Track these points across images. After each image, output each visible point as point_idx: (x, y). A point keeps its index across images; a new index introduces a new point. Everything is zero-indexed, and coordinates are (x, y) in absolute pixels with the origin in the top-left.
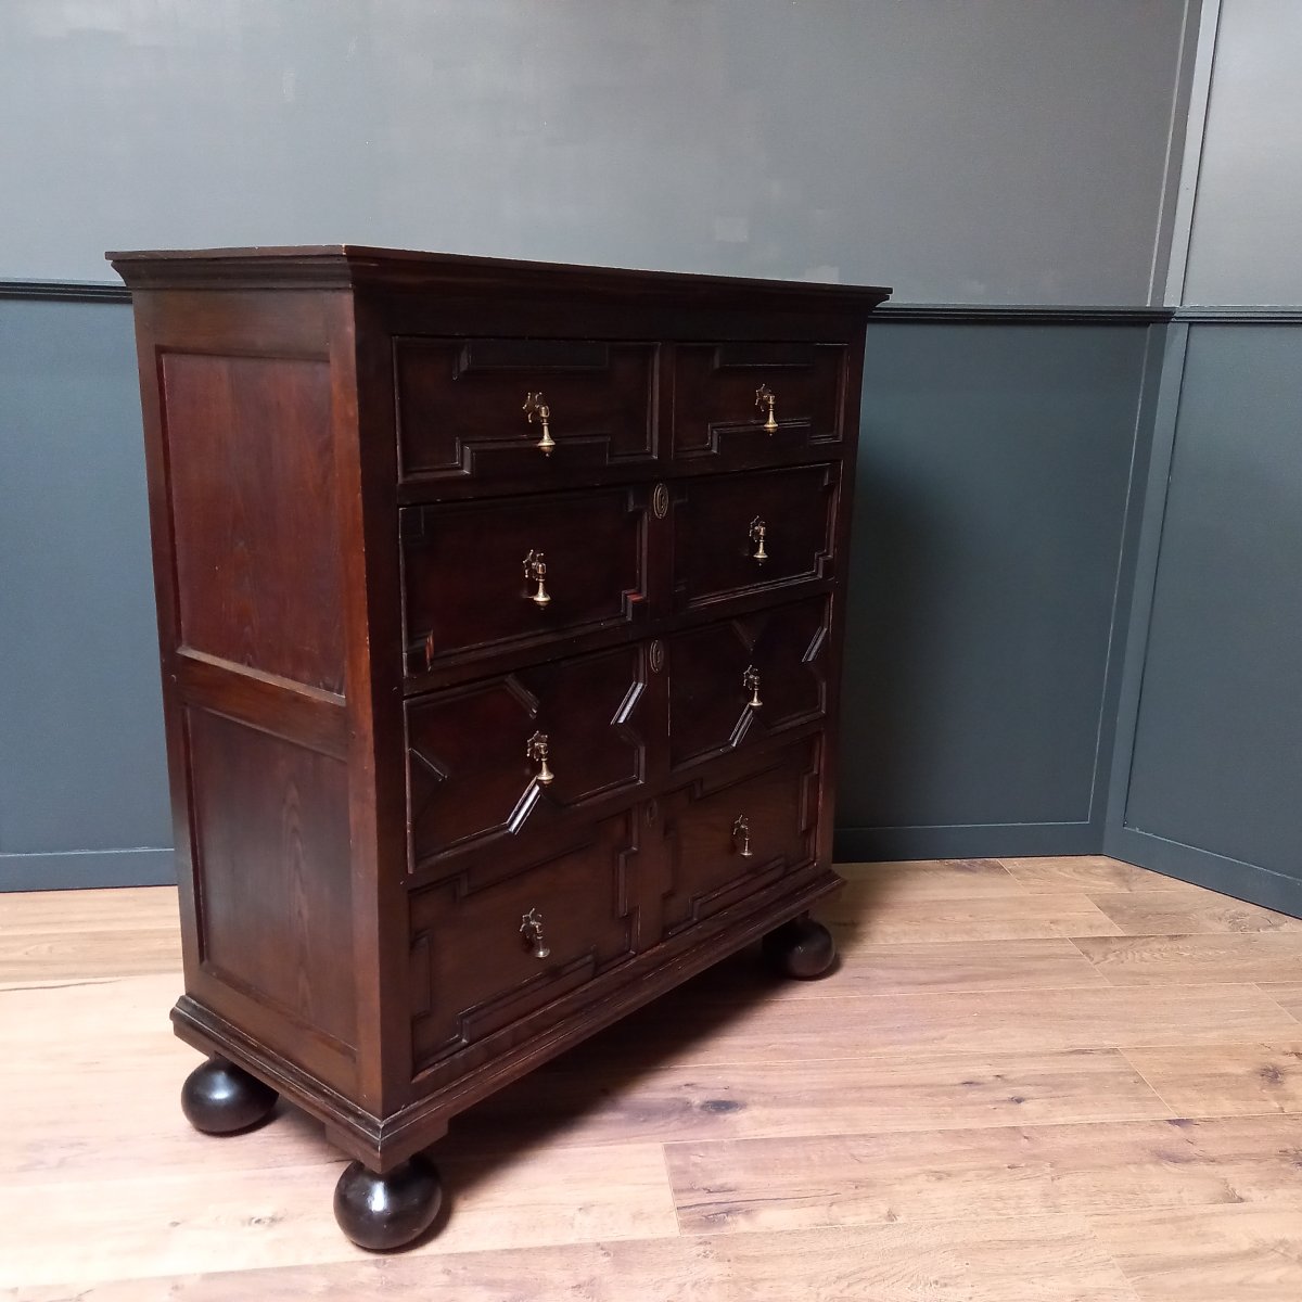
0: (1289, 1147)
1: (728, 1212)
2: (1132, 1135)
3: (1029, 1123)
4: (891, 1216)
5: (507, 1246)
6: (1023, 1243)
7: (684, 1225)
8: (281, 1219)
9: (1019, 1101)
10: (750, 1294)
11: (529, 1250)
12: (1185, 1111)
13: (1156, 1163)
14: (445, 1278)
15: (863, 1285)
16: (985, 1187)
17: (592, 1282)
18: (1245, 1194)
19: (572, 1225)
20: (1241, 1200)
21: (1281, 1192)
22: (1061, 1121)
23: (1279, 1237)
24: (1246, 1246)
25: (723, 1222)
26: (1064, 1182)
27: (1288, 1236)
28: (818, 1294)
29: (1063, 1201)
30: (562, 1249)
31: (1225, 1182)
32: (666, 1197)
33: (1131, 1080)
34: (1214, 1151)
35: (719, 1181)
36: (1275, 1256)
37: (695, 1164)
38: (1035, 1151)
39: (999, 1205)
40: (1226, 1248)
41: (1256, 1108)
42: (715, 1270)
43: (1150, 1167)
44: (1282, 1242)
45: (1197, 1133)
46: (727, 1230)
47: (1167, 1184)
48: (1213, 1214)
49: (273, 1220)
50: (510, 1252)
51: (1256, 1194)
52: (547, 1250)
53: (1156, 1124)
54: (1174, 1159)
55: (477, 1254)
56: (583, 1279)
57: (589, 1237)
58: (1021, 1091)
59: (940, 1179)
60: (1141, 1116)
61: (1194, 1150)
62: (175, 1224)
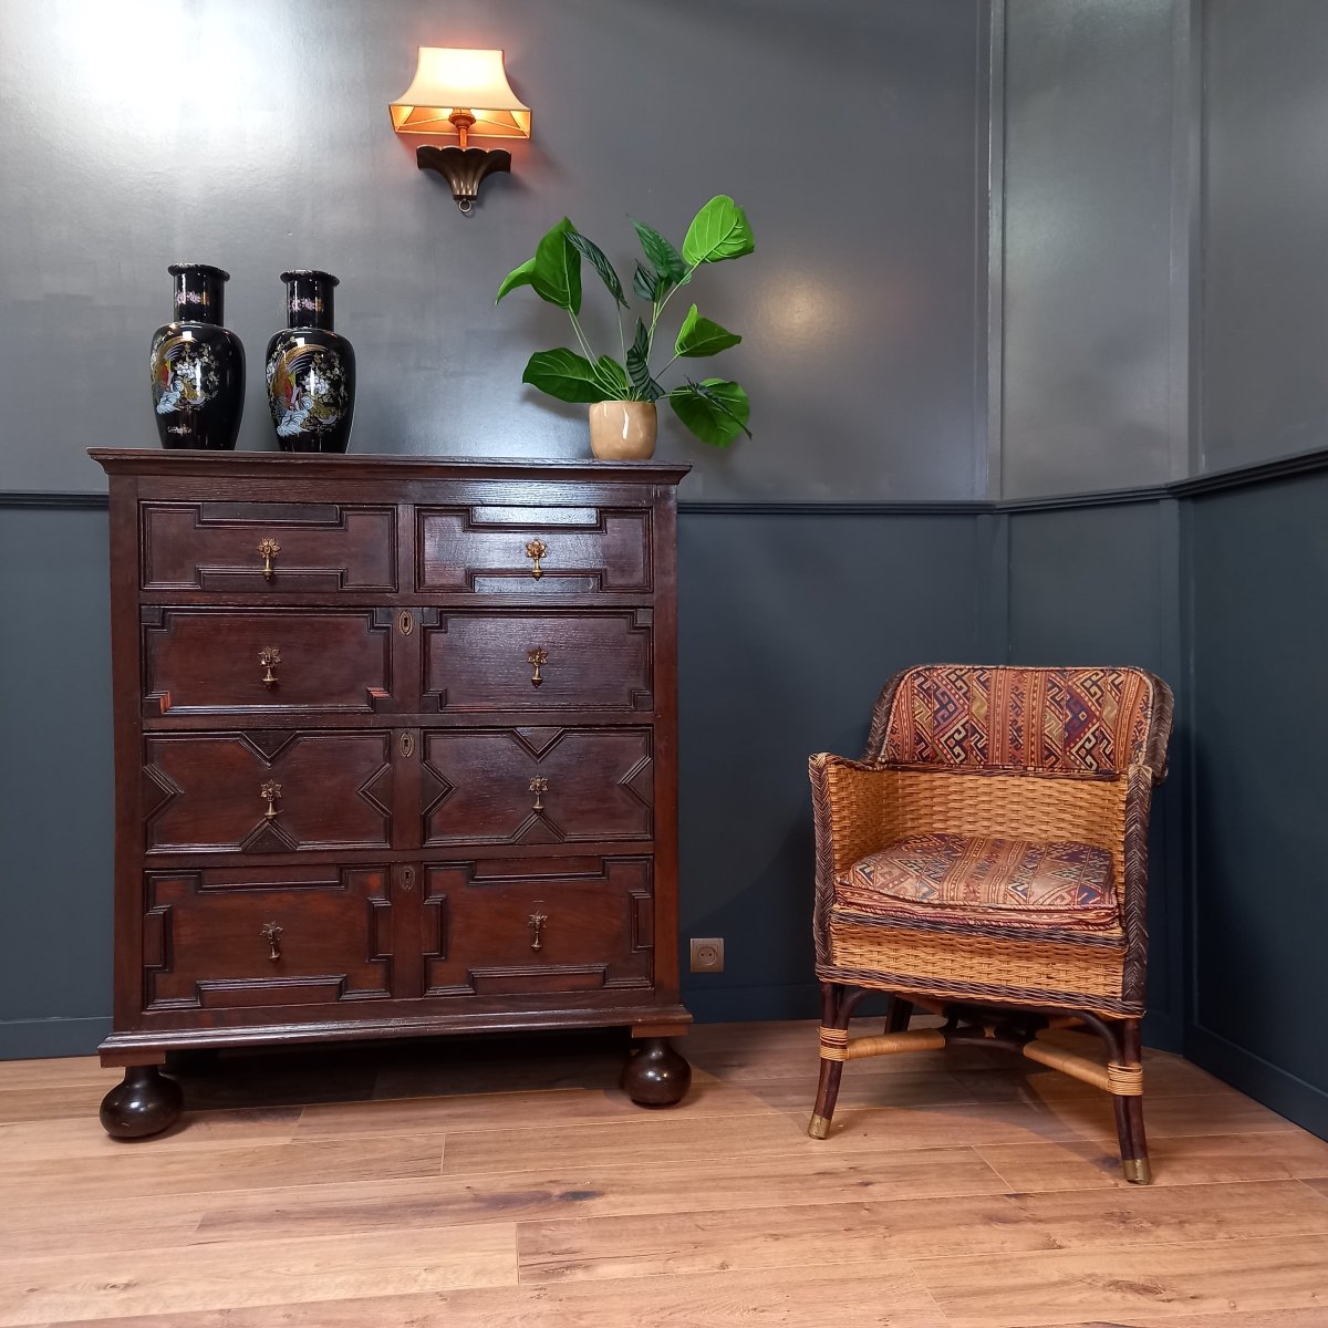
0: (1116, 1210)
1: (567, 1268)
2: (966, 1206)
3: (872, 1200)
4: (723, 1266)
5: (349, 1296)
6: (844, 1281)
7: (521, 1278)
8: (135, 1285)
9: (867, 1184)
10: (574, 1322)
11: (370, 1299)
12: (1023, 1188)
13: (987, 1224)
14: (286, 1320)
15: (683, 1313)
16: (818, 1244)
17: (425, 1318)
18: (1064, 1243)
19: (416, 1281)
20: (1060, 1247)
21: (1098, 1242)
22: (904, 1197)
23: (1090, 1272)
24: (1055, 1278)
25: (562, 1274)
26: (895, 1239)
27: (1097, 1271)
28: (640, 1321)
29: (890, 1251)
30: (402, 1297)
31: (1049, 1236)
32: (512, 1259)
33: (978, 1167)
34: (1041, 1214)
35: (564, 1247)
36: (1081, 1285)
37: (544, 1236)
38: (874, 1218)
39: (829, 1256)
40: (1037, 1280)
41: (1089, 1186)
42: (545, 1306)
43: (981, 1227)
44: (1090, 1276)
45: (1031, 1203)
46: (564, 1280)
47: (992, 1239)
48: (1031, 1258)
49: (127, 1286)
50: (351, 1300)
51: (1075, 1245)
52: (388, 1298)
53: (995, 1198)
54: (1004, 1220)
55: (320, 1303)
56: (418, 1315)
57: (428, 1288)
58: (869, 1177)
59: (777, 1239)
60: (981, 1193)
61: (1024, 1214)
62: (32, 1290)
